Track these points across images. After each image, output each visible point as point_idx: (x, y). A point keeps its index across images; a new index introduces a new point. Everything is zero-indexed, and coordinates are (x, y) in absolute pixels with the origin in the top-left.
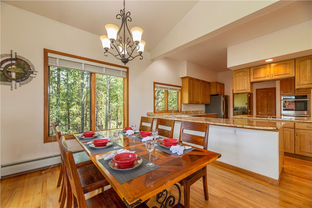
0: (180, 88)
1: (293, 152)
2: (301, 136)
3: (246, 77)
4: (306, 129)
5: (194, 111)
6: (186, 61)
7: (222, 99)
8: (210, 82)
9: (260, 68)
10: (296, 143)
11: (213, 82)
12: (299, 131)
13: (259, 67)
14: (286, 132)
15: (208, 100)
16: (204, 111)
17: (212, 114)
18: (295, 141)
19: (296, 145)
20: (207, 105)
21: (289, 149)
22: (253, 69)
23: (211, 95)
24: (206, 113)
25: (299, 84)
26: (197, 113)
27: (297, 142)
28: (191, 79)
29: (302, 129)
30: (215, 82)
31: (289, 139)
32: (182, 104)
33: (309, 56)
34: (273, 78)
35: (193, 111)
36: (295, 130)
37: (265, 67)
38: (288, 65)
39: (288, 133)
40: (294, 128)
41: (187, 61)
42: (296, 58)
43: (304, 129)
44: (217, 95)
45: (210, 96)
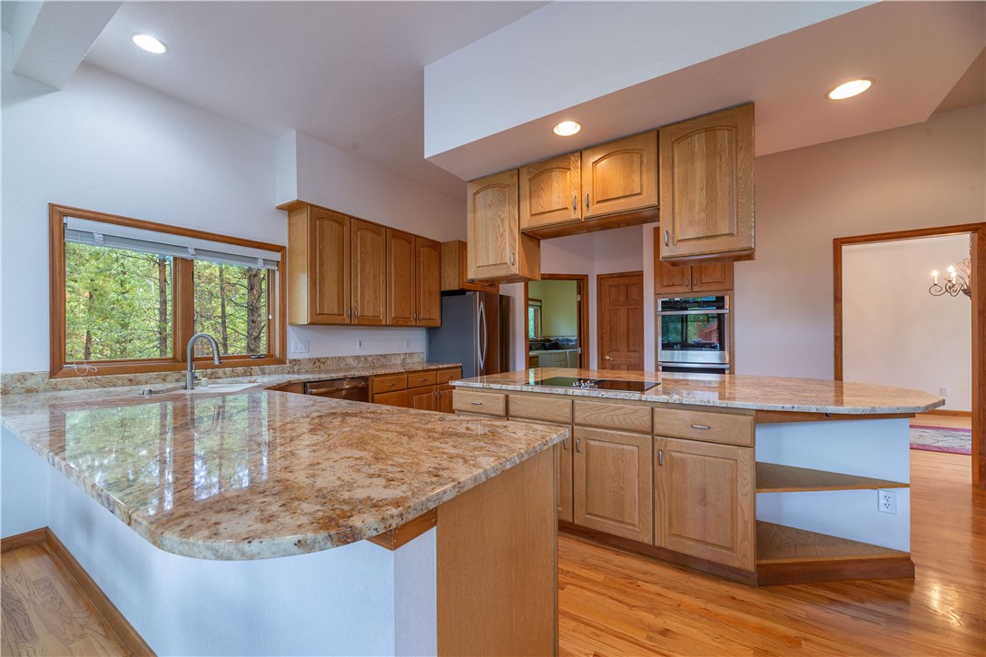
0: (277, 256)
1: (647, 539)
2: (672, 468)
3: (506, 208)
4: (688, 435)
5: (366, 358)
6: (294, 132)
7: (480, 308)
8: (439, 243)
9: (550, 170)
10: (659, 497)
11: (448, 243)
12: (666, 445)
13: (547, 167)
14: (625, 447)
15: (432, 312)
16: (425, 356)
17: (445, 366)
18: (654, 489)
19: (657, 505)
20: (432, 331)
21: (634, 525)
22: (529, 173)
23: (444, 294)
24: (429, 361)
25: (671, 241)
26: (383, 366)
27: (662, 496)
28: (320, 216)
29: (676, 434)
30: (455, 241)
31: (637, 479)
32: (290, 330)
33: (700, 116)
34: (589, 214)
35: (357, 358)
36: (653, 438)
37: (564, 165)
38: (636, 158)
39: (632, 452)
40: (652, 432)
41: (297, 131)
42: (662, 127)
43: (683, 435)
44: (462, 292)
45: (438, 296)
